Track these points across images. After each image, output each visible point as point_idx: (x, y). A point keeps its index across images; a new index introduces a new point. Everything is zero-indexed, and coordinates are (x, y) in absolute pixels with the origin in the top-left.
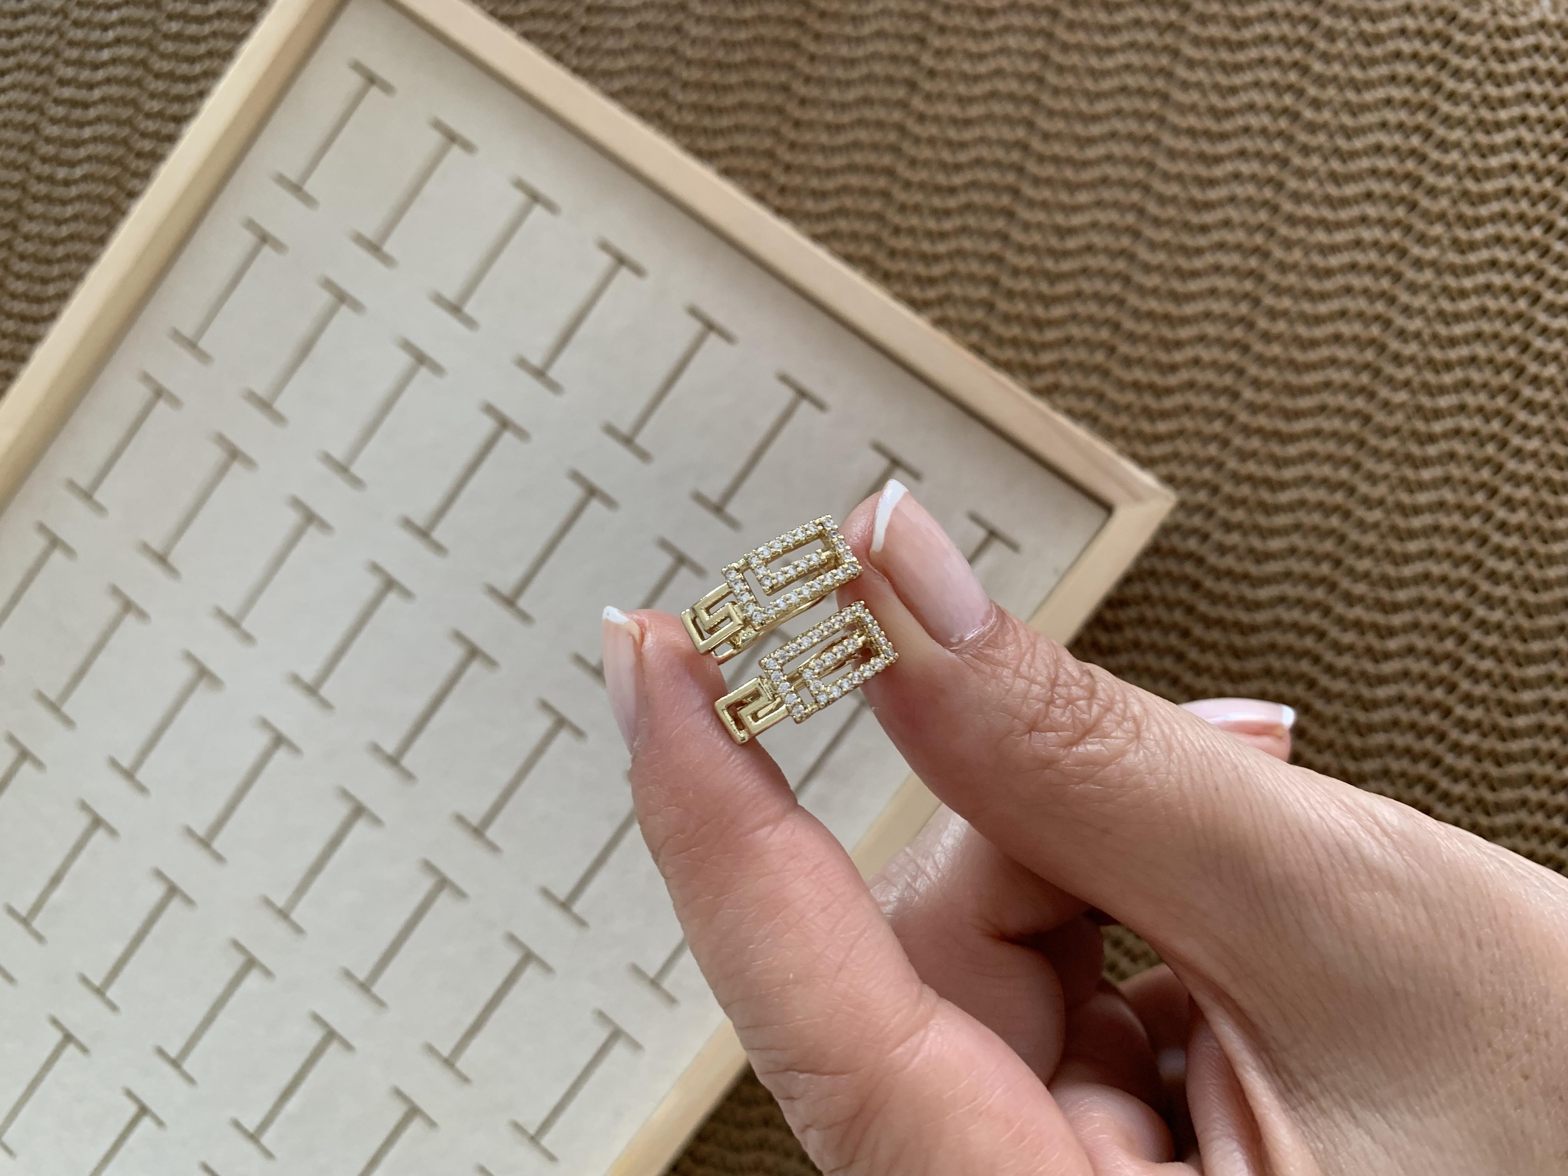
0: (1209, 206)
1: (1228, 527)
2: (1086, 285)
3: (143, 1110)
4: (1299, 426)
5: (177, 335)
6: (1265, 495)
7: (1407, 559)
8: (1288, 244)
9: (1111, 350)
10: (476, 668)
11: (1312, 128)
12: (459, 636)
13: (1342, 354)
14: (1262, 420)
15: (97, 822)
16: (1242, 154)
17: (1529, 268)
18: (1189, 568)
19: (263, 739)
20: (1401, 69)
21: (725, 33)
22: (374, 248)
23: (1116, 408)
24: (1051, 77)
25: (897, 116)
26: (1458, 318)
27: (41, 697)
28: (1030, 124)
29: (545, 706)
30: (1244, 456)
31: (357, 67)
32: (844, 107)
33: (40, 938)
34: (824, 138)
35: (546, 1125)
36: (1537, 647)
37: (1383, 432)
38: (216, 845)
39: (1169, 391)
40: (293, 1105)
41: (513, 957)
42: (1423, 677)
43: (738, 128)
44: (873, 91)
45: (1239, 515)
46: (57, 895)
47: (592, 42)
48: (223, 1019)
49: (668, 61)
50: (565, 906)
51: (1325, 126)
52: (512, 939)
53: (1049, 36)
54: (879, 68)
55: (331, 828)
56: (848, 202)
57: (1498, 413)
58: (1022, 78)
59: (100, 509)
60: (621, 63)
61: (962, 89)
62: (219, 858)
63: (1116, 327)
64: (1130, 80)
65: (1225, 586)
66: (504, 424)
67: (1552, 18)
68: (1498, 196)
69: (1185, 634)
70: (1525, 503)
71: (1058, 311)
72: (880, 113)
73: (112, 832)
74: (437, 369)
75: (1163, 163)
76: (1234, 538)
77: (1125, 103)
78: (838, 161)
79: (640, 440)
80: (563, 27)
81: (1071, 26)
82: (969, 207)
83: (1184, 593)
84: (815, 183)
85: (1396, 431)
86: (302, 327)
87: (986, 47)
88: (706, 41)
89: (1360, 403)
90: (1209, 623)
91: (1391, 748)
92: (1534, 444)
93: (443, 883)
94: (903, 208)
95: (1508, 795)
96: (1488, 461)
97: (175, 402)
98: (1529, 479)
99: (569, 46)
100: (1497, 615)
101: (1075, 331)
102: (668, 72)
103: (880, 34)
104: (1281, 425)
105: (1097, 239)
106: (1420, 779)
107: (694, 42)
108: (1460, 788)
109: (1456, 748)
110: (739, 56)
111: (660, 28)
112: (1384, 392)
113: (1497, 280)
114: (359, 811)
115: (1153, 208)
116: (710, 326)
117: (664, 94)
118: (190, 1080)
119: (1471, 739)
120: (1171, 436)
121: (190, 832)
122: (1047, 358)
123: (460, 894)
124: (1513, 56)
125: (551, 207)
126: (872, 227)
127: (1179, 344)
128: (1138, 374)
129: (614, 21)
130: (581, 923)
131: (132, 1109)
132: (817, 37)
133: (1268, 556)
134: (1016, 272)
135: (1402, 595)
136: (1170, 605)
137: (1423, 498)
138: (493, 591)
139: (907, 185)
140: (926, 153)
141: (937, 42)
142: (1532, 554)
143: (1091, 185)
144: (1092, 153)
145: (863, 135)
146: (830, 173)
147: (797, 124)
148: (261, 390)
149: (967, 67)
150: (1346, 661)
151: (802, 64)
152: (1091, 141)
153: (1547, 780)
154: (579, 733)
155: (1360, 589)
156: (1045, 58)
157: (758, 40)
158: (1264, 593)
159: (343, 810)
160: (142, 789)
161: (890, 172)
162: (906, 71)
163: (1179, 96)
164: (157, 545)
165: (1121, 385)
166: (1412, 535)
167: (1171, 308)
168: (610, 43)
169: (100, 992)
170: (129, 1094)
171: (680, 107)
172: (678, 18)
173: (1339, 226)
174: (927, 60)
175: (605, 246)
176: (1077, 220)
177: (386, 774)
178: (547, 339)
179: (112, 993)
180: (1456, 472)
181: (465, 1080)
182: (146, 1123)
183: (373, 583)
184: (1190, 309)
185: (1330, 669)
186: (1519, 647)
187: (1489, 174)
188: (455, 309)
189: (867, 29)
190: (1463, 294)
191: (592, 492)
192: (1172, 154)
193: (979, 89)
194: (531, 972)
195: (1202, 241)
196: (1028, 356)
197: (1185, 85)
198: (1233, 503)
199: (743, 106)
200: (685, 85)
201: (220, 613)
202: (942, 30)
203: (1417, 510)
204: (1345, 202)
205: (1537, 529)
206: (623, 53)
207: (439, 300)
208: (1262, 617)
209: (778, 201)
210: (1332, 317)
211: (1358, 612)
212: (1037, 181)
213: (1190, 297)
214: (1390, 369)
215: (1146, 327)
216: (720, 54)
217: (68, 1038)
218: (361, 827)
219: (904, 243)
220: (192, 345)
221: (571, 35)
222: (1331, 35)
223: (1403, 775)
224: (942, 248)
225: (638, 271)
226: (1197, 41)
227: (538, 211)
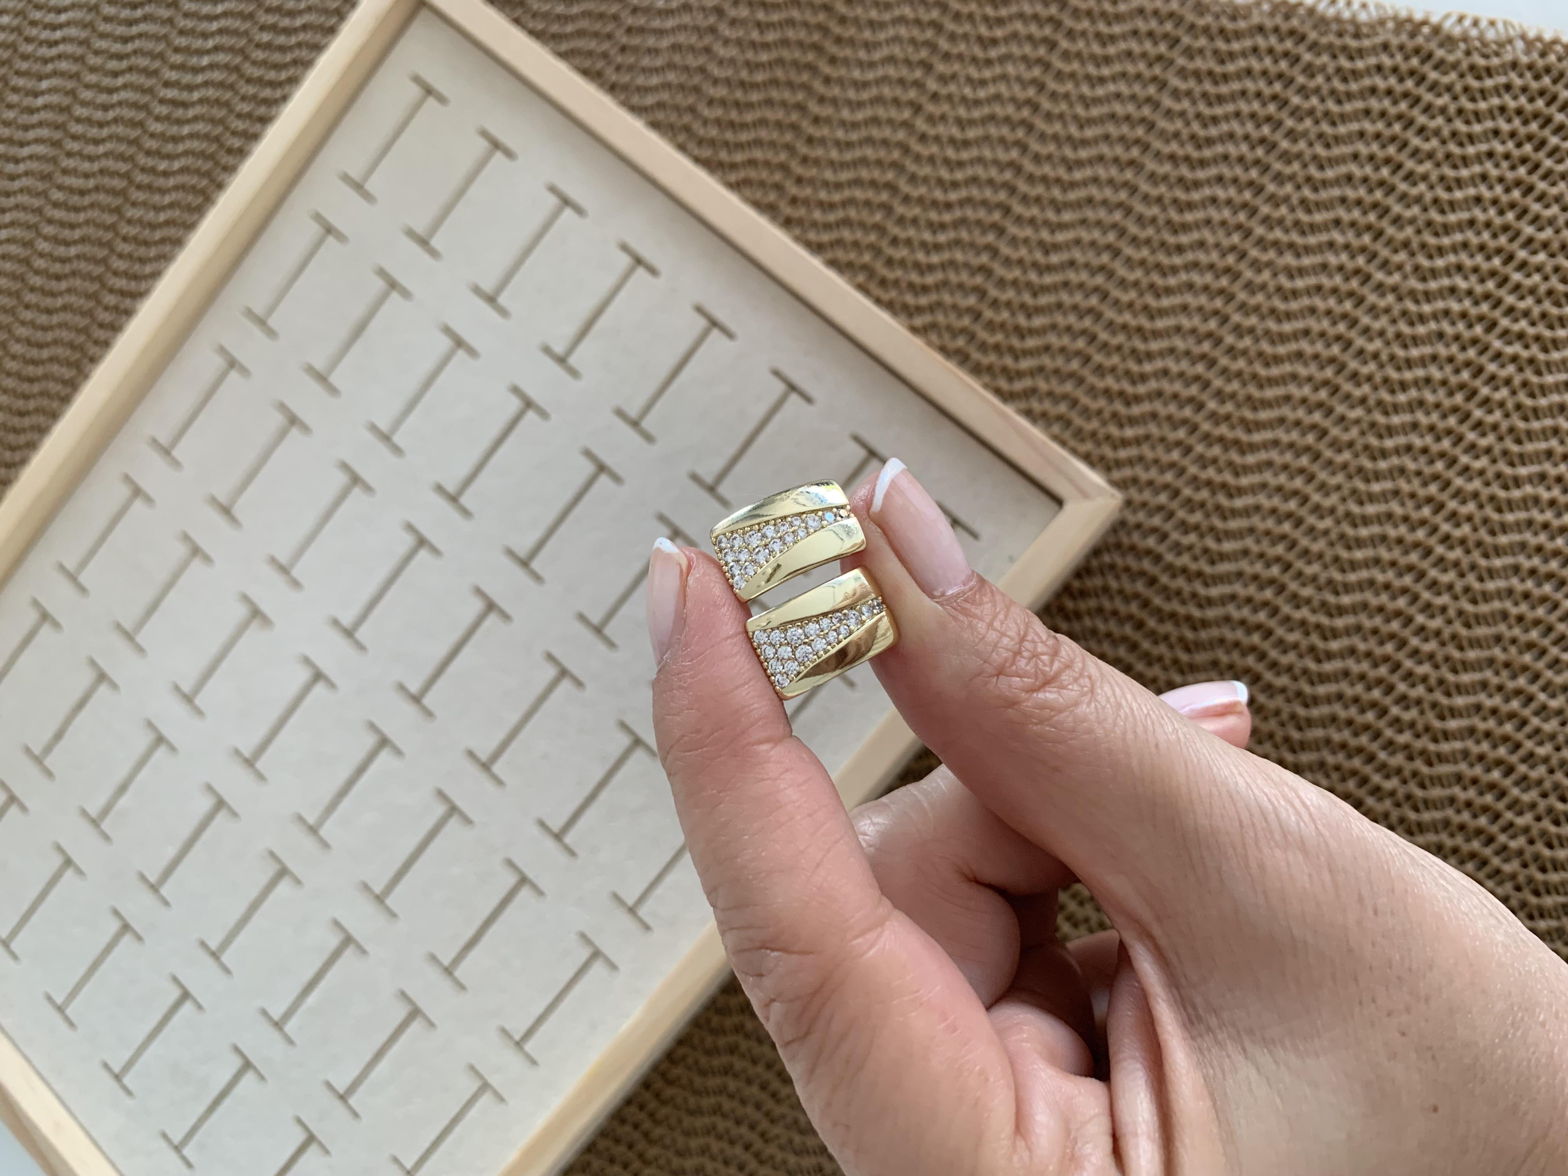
0: (1185, 228)
1: (1185, 527)
2: (1065, 297)
3: (186, 995)
4: (1257, 437)
5: (250, 313)
6: (1222, 499)
7: (1354, 566)
8: (1257, 266)
9: (1087, 360)
10: (492, 619)
11: (1286, 157)
12: (479, 592)
13: (1302, 371)
14: (1223, 430)
15: (160, 739)
16: (1220, 179)
17: (1487, 296)
18: (1147, 564)
19: (304, 675)
20: (1374, 104)
21: (750, 55)
22: (423, 242)
23: (1086, 413)
24: (1046, 105)
25: (901, 135)
26: (1416, 341)
27: (119, 627)
28: (1024, 148)
29: (550, 658)
30: (1203, 462)
31: (417, 80)
32: (855, 125)
33: (106, 837)
34: (834, 154)
35: (529, 1033)
36: (1472, 655)
37: (1337, 446)
38: (259, 765)
39: (1138, 399)
40: (312, 1000)
41: (511, 880)
42: (1362, 677)
43: (758, 143)
44: (881, 112)
45: (1197, 517)
46: (123, 802)
47: (631, 59)
48: (257, 918)
49: (697, 79)
50: (558, 837)
51: (1299, 156)
52: (510, 864)
53: (1047, 66)
54: (887, 91)
55: (359, 756)
56: (852, 213)
57: (1449, 432)
58: (1019, 105)
59: (176, 464)
60: (655, 80)
61: (962, 112)
62: (261, 777)
63: (1092, 338)
64: (1118, 108)
65: (1180, 582)
66: (529, 404)
67: (1524, 59)
68: (1460, 227)
69: (1140, 625)
70: (1469, 518)
71: (1038, 322)
72: (887, 132)
73: (172, 748)
74: (472, 352)
75: (1145, 187)
76: (1192, 538)
77: (1112, 129)
78: (845, 176)
79: (645, 424)
80: (605, 46)
81: (1066, 56)
82: (963, 222)
83: (1140, 586)
84: (823, 195)
85: (1351, 444)
86: (358, 311)
87: (987, 74)
88: (732, 61)
89: (1317, 417)
90: (1161, 616)
91: (1328, 741)
92: (1482, 463)
93: (453, 810)
94: (901, 221)
95: (1436, 792)
96: (1436, 477)
97: (245, 372)
98: (1476, 495)
99: (609, 63)
100: (1436, 623)
101: (1053, 339)
102: (696, 89)
103: (891, 60)
104: (1240, 434)
105: (1077, 255)
106: (1354, 773)
107: (721, 62)
108: (1391, 784)
109: (1389, 746)
110: (760, 77)
111: (692, 49)
112: (1340, 409)
113: (1455, 307)
114: (384, 742)
115: (1133, 229)
116: (714, 323)
117: (692, 110)
118: (227, 971)
119: (1404, 738)
120: (1138, 441)
121: (237, 752)
122: (1025, 364)
123: (468, 821)
124: (1484, 94)
125: (579, 211)
126: (873, 237)
127: (1150, 356)
128: (1110, 382)
129: (651, 42)
130: (571, 852)
131: (175, 994)
132: (833, 60)
133: (1223, 557)
134: (1001, 283)
135: (1346, 600)
136: (1127, 598)
137: (1371, 509)
138: (510, 553)
139: (906, 199)
140: (926, 170)
141: (941, 67)
142: (1473, 567)
143: (1077, 205)
144: (1078, 175)
145: (869, 152)
146: (838, 186)
147: (810, 140)
148: (319, 364)
149: (968, 91)
150: (1290, 658)
151: (818, 86)
152: (1080, 164)
153: (1475, 781)
154: (579, 684)
155: (1307, 592)
156: (1041, 87)
157: (780, 62)
158: (1215, 592)
159: (370, 740)
160: (199, 712)
161: (892, 188)
162: (912, 94)
163: (1163, 124)
164: (223, 499)
165: (1092, 391)
166: (1360, 543)
167: (1144, 321)
168: (646, 62)
169: (154, 888)
170: (175, 980)
171: (705, 122)
172: (708, 40)
173: (1308, 250)
174: (932, 85)
175: (625, 248)
176: (1061, 237)
177: (410, 709)
178: (570, 330)
179: (164, 891)
180: (1404, 486)
181: (462, 987)
182: (188, 1006)
183: (408, 541)
184: (1161, 324)
185: (1273, 665)
186: (1456, 654)
187: (1453, 205)
188: (491, 300)
189: (877, 55)
190: (1422, 319)
191: (602, 468)
192: (1152, 177)
193: (976, 114)
194: (525, 893)
195: (1177, 260)
196: (1009, 361)
197: (1169, 114)
198: (1190, 505)
199: (763, 122)
200: (711, 102)
201: (273, 561)
202: (947, 57)
203: (1366, 521)
204: (1314, 228)
205: (1479, 544)
206: (656, 70)
207: (477, 290)
208: (1211, 613)
209: (787, 210)
210: (1295, 336)
211: (1304, 613)
212: (1025, 199)
213: (1163, 313)
214: (1347, 387)
215: (1120, 339)
216: (744, 74)
217: (126, 927)
218: (385, 756)
219: (901, 253)
220: (261, 322)
221: (612, 52)
222: (1310, 71)
223: (1337, 768)
224: (935, 259)
225: (653, 271)
226: (1182, 73)
227: (568, 213)
